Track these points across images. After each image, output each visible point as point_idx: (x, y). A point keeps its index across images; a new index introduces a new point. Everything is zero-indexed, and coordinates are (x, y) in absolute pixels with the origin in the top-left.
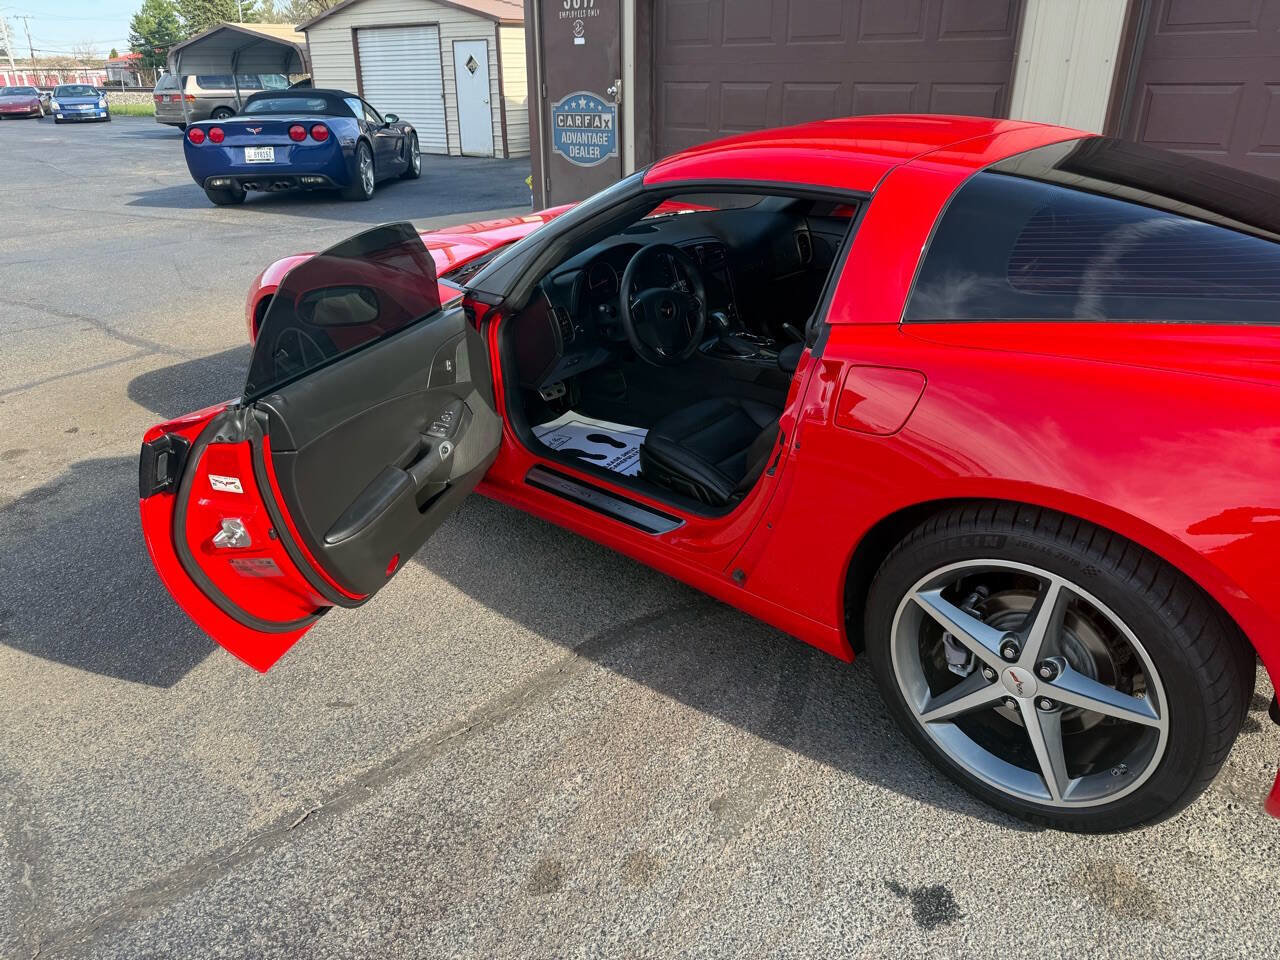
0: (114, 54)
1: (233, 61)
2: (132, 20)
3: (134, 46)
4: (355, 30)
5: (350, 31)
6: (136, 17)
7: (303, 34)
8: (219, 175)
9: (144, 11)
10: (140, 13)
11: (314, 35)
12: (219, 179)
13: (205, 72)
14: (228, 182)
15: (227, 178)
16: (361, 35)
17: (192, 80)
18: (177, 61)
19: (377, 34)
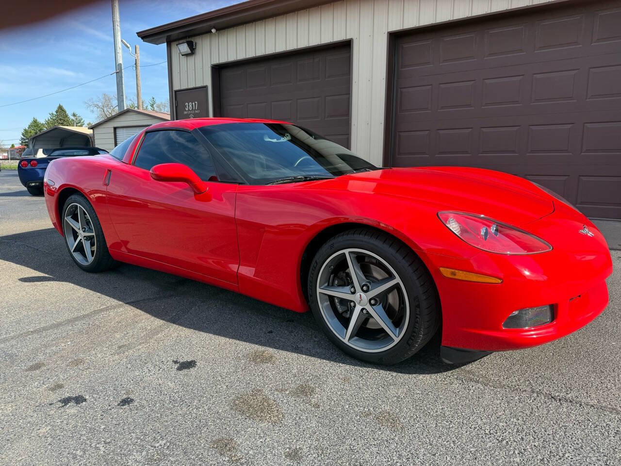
0: (13, 146)
1: (60, 143)
2: (23, 131)
3: (22, 142)
4: (115, 129)
5: (113, 128)
6: (25, 130)
7: (92, 130)
8: (33, 181)
9: (29, 128)
10: (27, 128)
11: (97, 131)
12: (34, 182)
13: (47, 147)
14: (37, 184)
15: (37, 182)
16: (118, 131)
17: (40, 151)
18: (33, 142)
19: (125, 130)
